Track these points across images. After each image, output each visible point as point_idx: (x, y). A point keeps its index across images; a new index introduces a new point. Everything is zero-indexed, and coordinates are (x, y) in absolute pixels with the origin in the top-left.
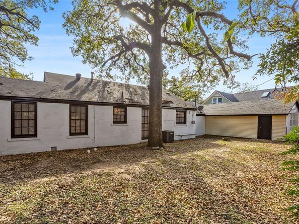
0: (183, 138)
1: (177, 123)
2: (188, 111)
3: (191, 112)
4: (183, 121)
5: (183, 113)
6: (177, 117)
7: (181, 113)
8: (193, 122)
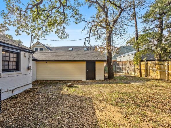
0: (16, 92)
1: (4, 70)
2: (22, 53)
3: (27, 54)
4: (14, 67)
5: (15, 55)
6: (4, 61)
7: (12, 55)
8: (29, 68)
